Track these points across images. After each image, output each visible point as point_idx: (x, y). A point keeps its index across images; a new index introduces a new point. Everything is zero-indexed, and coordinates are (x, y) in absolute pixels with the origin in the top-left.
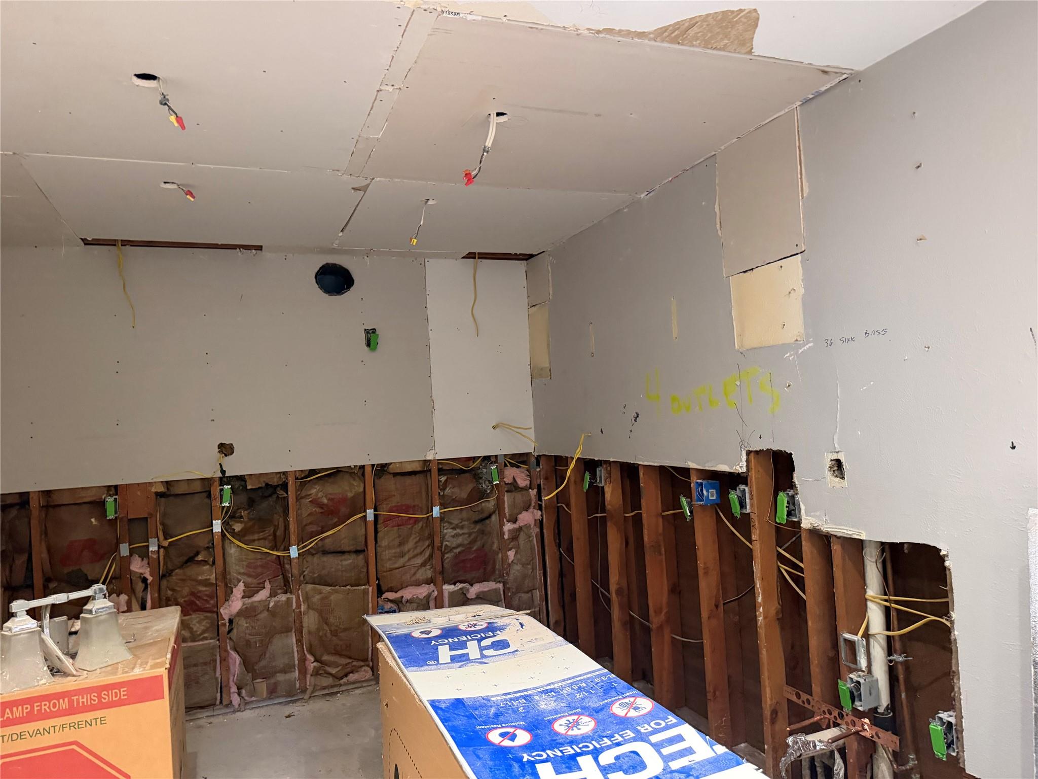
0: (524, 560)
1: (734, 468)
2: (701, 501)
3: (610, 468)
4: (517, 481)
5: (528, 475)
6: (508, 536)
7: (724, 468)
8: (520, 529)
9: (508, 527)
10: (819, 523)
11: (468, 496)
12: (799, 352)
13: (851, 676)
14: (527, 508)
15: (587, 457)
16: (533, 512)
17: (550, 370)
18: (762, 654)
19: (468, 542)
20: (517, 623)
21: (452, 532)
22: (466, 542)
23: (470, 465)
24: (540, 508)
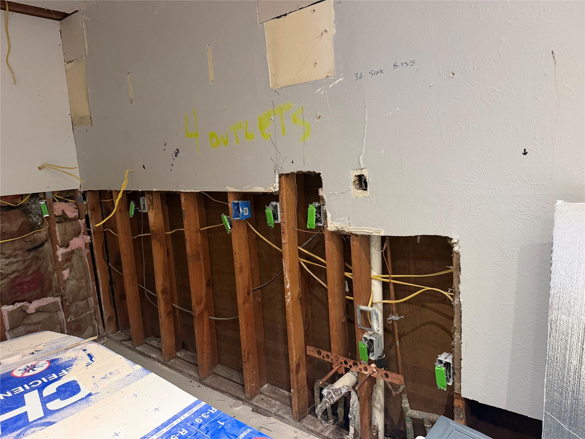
0: (78, 276)
1: (269, 189)
2: (237, 217)
3: (152, 197)
4: (66, 213)
5: (76, 208)
6: (62, 259)
7: (259, 189)
8: (73, 252)
9: (61, 251)
10: (344, 226)
11: (19, 230)
12: (330, 87)
13: (365, 336)
14: (77, 234)
15: (131, 190)
16: (83, 238)
17: (91, 118)
18: (289, 326)
19: (23, 268)
20: (85, 354)
21: (6, 261)
22: (21, 268)
23: (18, 203)
24: (89, 233)
